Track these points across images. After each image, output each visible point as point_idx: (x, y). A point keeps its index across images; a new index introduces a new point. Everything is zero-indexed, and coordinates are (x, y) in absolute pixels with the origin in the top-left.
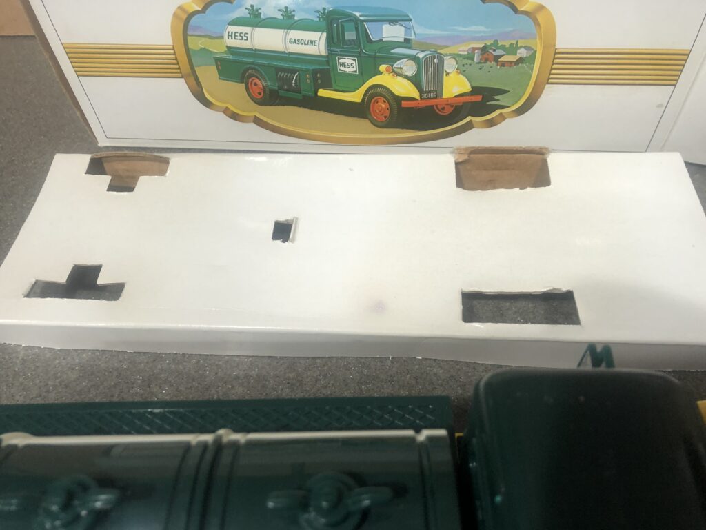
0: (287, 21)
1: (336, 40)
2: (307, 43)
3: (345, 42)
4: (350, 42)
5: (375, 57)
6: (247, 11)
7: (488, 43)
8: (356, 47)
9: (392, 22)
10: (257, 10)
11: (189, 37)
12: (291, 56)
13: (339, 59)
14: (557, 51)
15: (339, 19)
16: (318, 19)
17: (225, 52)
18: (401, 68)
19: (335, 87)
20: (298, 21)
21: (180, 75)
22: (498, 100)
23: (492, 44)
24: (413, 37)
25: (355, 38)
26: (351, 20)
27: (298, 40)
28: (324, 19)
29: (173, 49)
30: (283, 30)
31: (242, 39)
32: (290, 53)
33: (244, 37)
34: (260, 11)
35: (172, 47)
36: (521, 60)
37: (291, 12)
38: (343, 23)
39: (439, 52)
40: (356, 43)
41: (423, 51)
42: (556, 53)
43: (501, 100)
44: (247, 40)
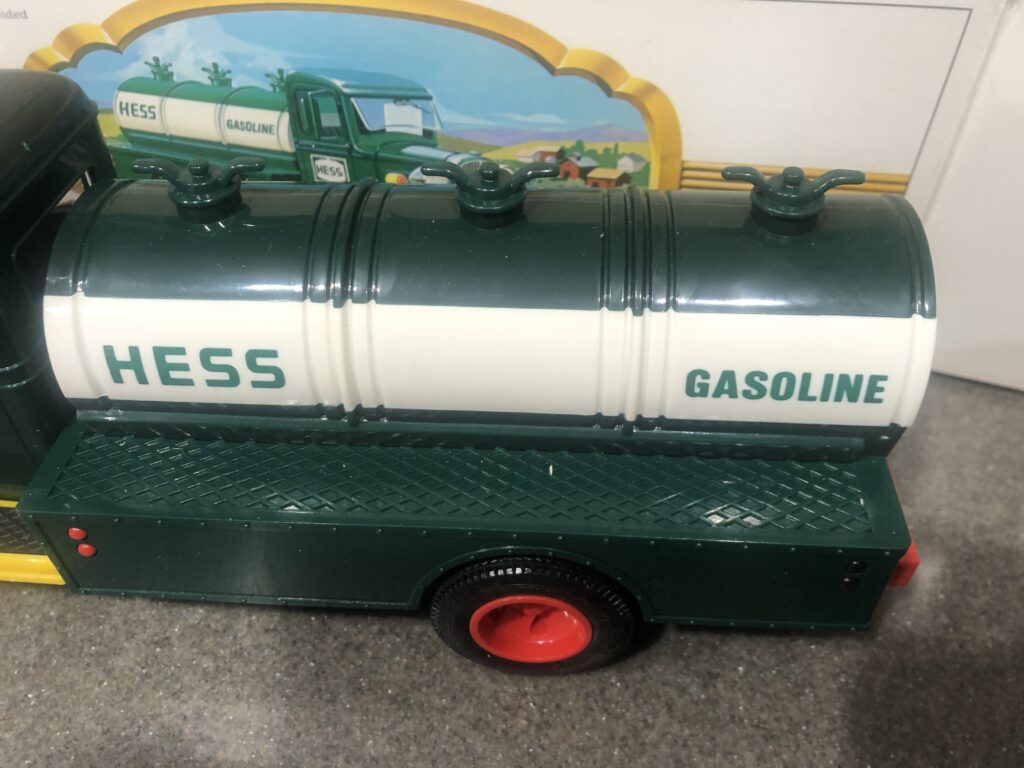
0: (219, 89)
2: (256, 128)
3: (322, 131)
4: (331, 131)
5: (376, 159)
6: (148, 67)
7: (568, 144)
8: (342, 139)
9: (399, 99)
10: (166, 67)
12: (232, 150)
13: (315, 159)
14: (686, 165)
15: (307, 90)
16: (271, 89)
17: (119, 138)
20: (238, 89)
23: (573, 148)
25: (337, 123)
26: (328, 94)
27: (242, 123)
28: (283, 89)
30: (214, 105)
31: (146, 116)
32: (230, 146)
33: (149, 112)
34: (170, 69)
36: (625, 178)
37: (224, 74)
38: (315, 98)
39: (484, 155)
40: (342, 132)
41: (457, 153)
42: (684, 169)
44: (154, 117)
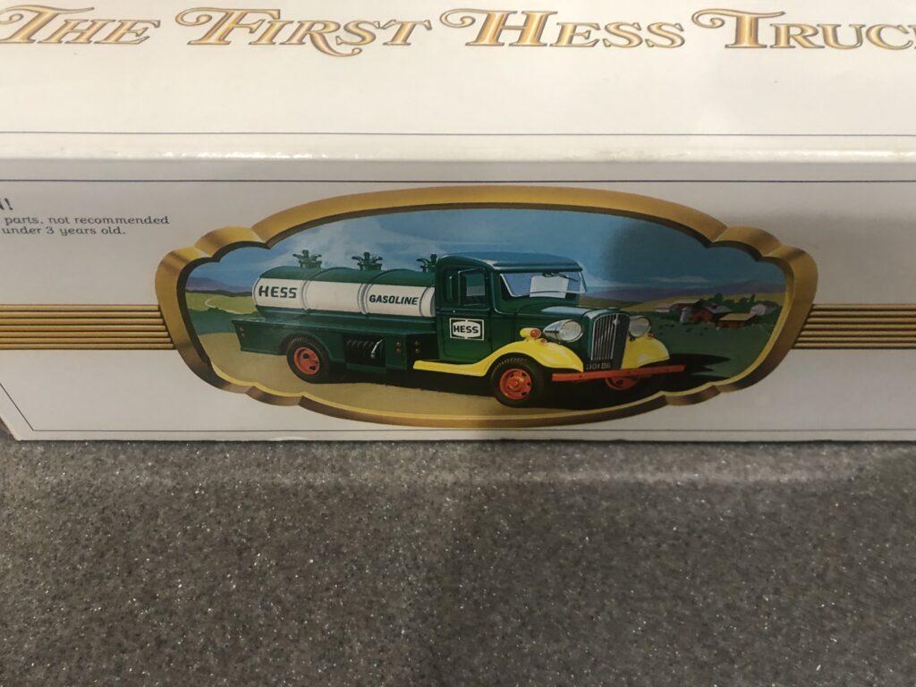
1: (450, 296)
2: (399, 300)
3: (465, 299)
5: (514, 318)
6: (295, 258)
7: (706, 298)
9: (548, 272)
10: (315, 258)
11: (187, 295)
12: (370, 318)
13: (453, 321)
14: (815, 307)
15: (458, 270)
16: (421, 270)
17: (254, 314)
18: (556, 332)
19: (442, 356)
20: (386, 272)
21: (171, 345)
22: (711, 370)
23: (710, 300)
24: (582, 291)
25: (483, 293)
26: (478, 271)
27: (385, 297)
28: (432, 270)
29: (159, 310)
31: (285, 296)
32: (369, 315)
33: (289, 293)
34: (319, 259)
35: (156, 308)
36: (756, 319)
37: (375, 261)
38: (464, 275)
39: (622, 310)
40: (486, 300)
41: (595, 310)
42: (812, 310)
43: (716, 369)
44: (294, 297)
